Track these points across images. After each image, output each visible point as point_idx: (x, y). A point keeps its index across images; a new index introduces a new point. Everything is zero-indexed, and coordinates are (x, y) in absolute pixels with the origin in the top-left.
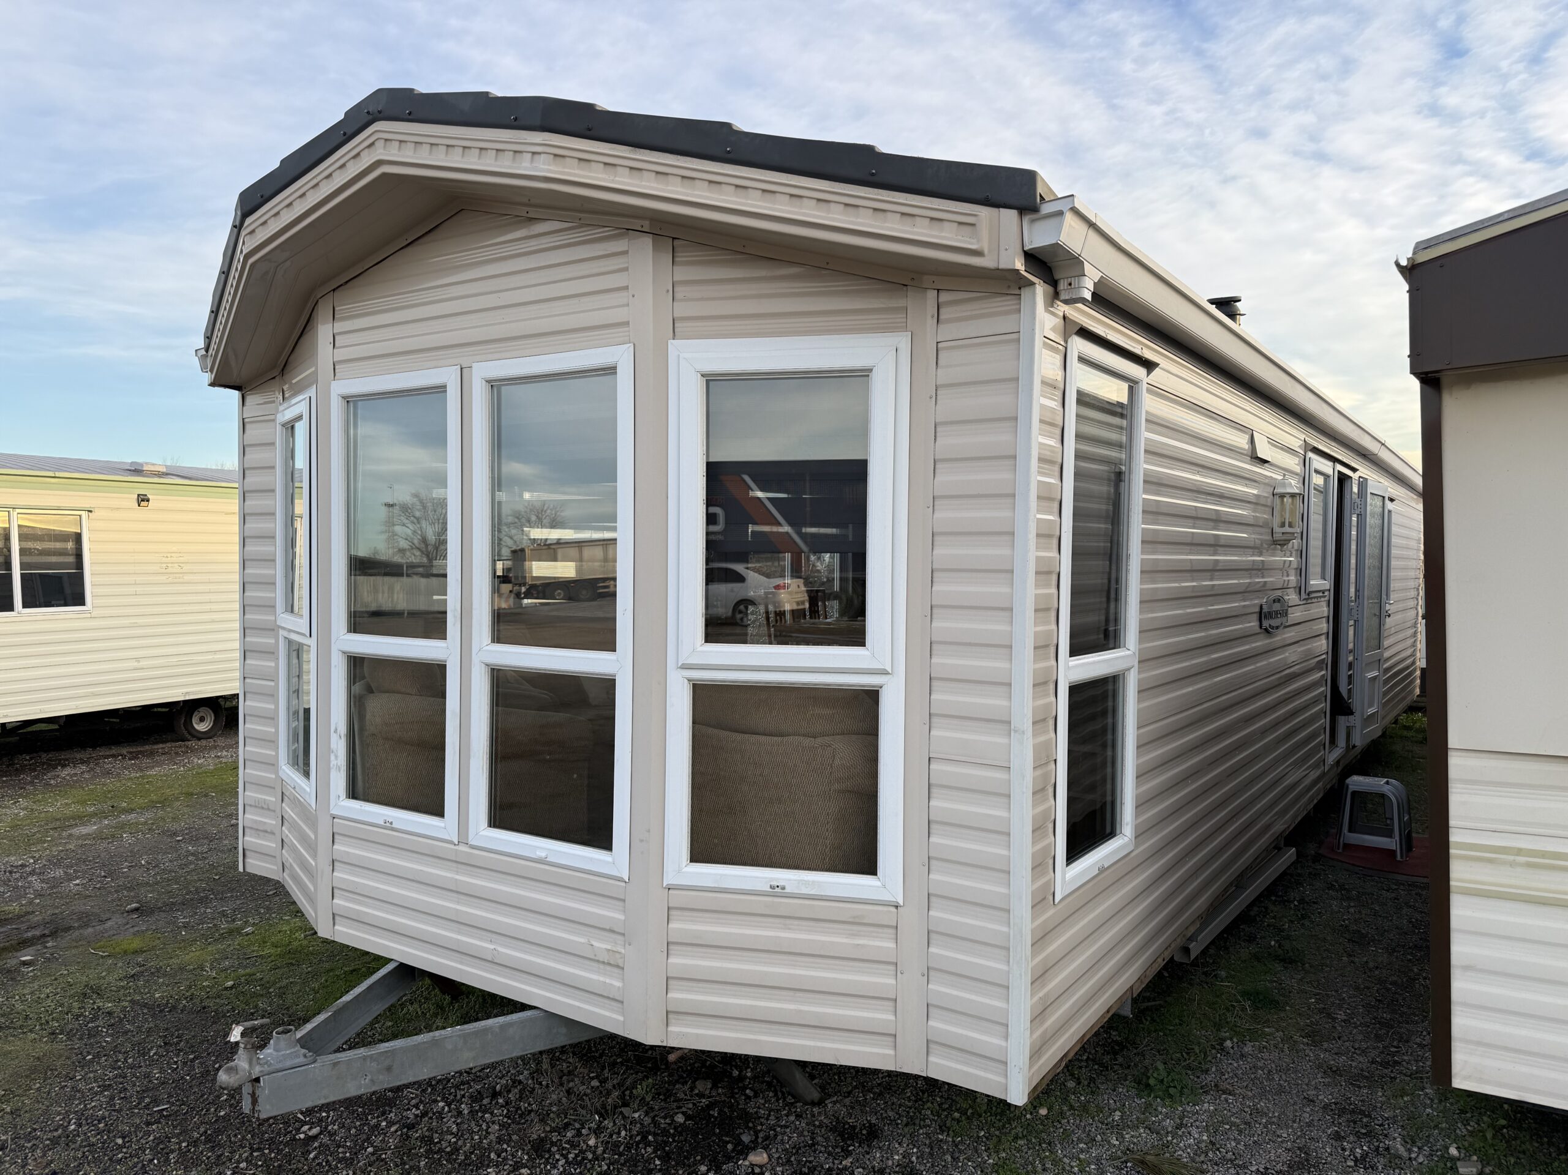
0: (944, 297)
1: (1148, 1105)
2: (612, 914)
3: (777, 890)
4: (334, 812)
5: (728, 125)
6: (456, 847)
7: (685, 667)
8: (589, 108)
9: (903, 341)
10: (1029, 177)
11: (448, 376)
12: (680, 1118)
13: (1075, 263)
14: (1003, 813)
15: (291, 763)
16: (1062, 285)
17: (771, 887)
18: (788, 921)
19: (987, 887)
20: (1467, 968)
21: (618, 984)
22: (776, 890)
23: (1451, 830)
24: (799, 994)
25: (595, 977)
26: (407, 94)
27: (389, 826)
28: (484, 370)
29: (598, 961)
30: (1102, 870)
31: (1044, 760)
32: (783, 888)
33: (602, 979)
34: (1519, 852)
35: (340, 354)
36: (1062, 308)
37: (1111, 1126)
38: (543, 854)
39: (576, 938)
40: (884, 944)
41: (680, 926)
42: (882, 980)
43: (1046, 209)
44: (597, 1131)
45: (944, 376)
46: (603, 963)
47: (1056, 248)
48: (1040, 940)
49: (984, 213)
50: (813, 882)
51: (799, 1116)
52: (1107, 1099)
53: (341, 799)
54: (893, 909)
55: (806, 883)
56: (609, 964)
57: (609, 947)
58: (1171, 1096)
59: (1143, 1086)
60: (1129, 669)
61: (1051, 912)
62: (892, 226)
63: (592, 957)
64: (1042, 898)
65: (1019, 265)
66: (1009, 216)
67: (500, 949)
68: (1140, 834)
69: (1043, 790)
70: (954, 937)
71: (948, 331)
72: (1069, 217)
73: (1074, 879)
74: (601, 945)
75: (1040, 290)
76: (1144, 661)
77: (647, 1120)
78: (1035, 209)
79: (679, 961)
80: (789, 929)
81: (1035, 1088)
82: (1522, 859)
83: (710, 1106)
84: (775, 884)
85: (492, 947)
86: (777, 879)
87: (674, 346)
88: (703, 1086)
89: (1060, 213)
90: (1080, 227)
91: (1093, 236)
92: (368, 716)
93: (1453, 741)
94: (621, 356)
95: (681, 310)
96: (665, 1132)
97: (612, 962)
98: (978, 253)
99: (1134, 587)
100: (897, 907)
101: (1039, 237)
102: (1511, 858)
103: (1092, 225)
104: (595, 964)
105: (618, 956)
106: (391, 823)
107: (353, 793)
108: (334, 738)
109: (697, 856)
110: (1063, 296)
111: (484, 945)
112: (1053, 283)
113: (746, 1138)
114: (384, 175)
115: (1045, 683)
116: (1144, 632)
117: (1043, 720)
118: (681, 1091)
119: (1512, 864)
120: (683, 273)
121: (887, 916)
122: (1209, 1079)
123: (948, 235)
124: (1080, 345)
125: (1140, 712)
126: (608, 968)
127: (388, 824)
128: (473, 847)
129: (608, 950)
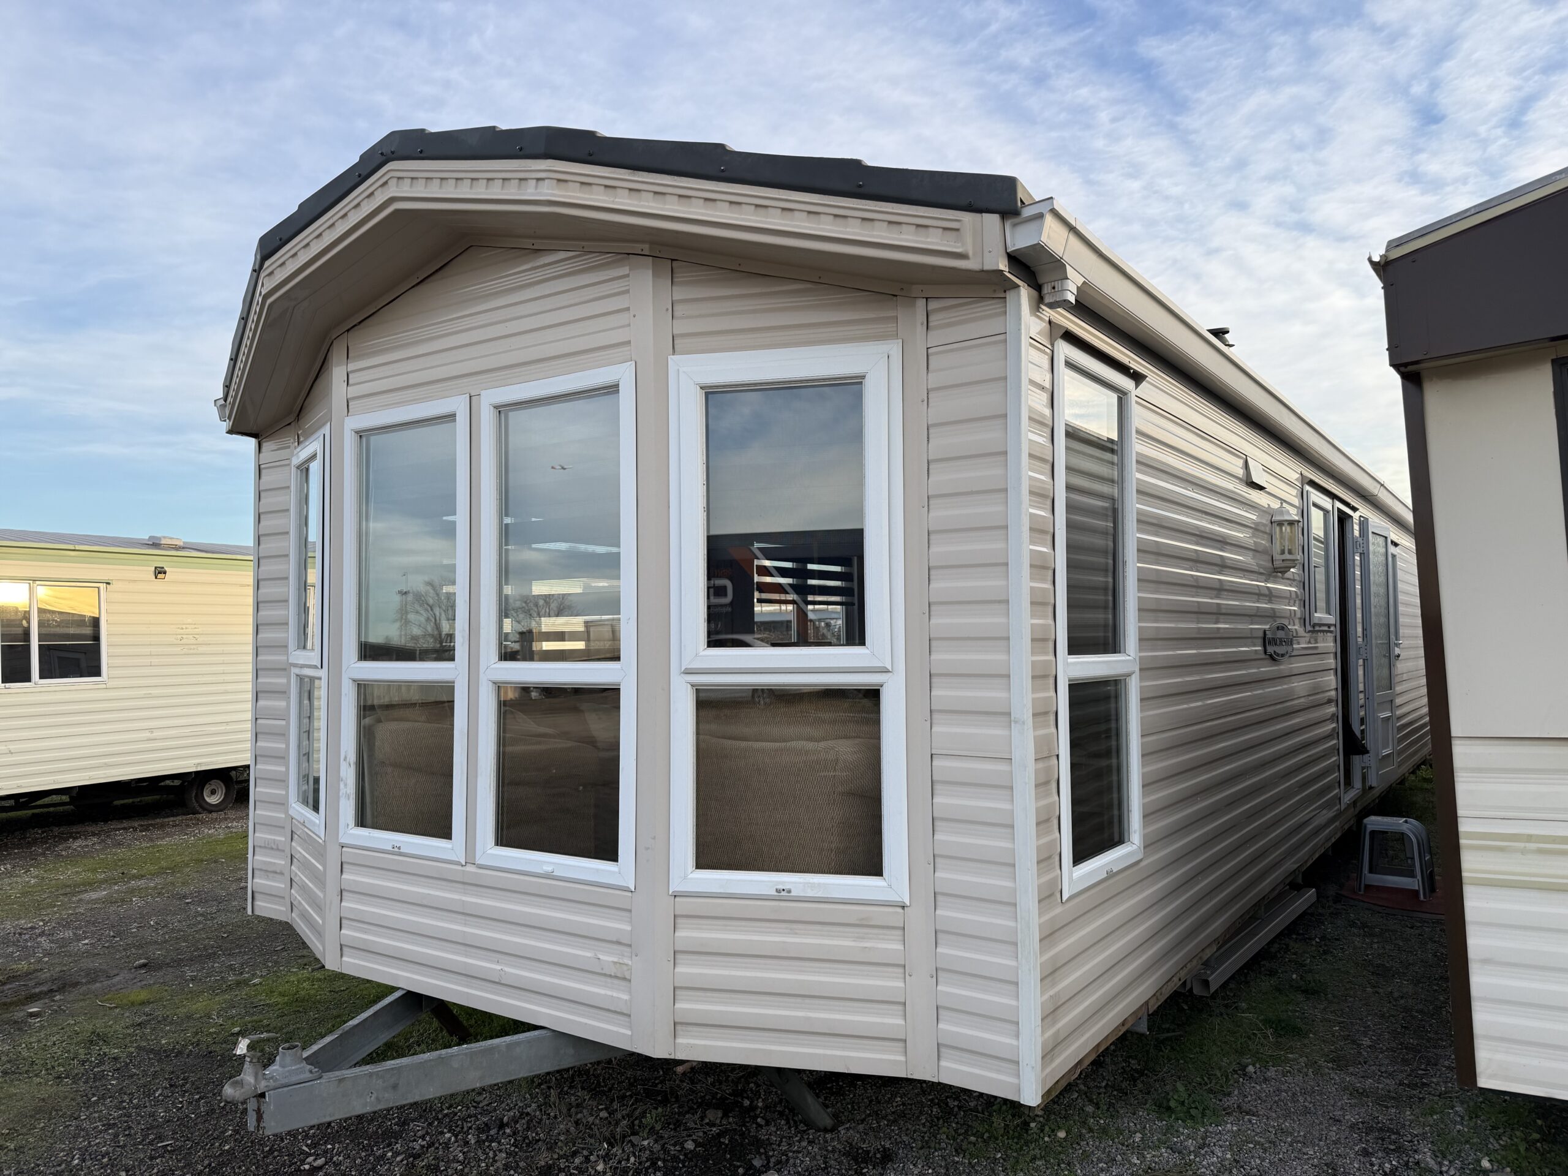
0: (933, 305)
1: (1169, 1129)
2: (619, 926)
3: (783, 893)
4: (342, 840)
5: (721, 146)
6: (464, 868)
7: (688, 672)
8: (589, 135)
9: (894, 348)
10: (1009, 184)
11: (458, 404)
12: (690, 1145)
13: (1058, 266)
14: (1006, 806)
15: (301, 800)
16: (1046, 289)
17: (778, 891)
18: (795, 926)
19: (993, 882)
20: (1486, 961)
21: (625, 997)
22: (782, 895)
23: (1459, 820)
24: (807, 1001)
25: (602, 991)
26: (419, 135)
27: (397, 851)
28: (493, 396)
29: (605, 975)
30: (1111, 875)
31: (1045, 754)
32: (789, 891)
33: (609, 993)
34: (1529, 838)
35: (353, 391)
36: (1048, 313)
37: (1132, 1147)
38: (549, 869)
39: (582, 953)
40: (891, 946)
41: (687, 934)
42: (889, 983)
43: (1027, 212)
44: (606, 1158)
45: (934, 380)
46: (610, 976)
47: (1039, 250)
48: (1049, 937)
49: (967, 219)
50: (819, 884)
51: (810, 1142)
52: (1127, 1122)
53: (350, 827)
54: (900, 910)
55: (812, 886)
56: (616, 977)
57: (616, 960)
58: (1192, 1117)
59: (1164, 1108)
60: (1129, 675)
61: (1059, 910)
62: (880, 234)
63: (598, 970)
64: (1049, 894)
65: (1003, 265)
66: (992, 221)
67: (507, 969)
68: (1149, 845)
69: (1046, 783)
70: (962, 936)
71: (936, 337)
72: (1049, 219)
73: (1081, 878)
74: (608, 958)
75: (1025, 294)
76: (1147, 669)
77: (657, 1147)
78: (1016, 213)
79: (687, 970)
80: (796, 934)
81: (1049, 1092)
82: (1533, 846)
83: (721, 1134)
84: (781, 887)
85: (499, 967)
86: (783, 883)
87: (673, 360)
88: (713, 1115)
89: (1040, 216)
90: (1061, 232)
91: (1073, 240)
92: (378, 743)
93: (1455, 731)
94: (622, 373)
95: (680, 327)
96: (675, 1158)
97: (619, 975)
98: (962, 256)
99: (1132, 596)
100: (903, 907)
101: (1021, 239)
102: (1521, 845)
103: (1072, 229)
104: (603, 979)
105: (625, 968)
106: (399, 848)
107: (361, 821)
108: (344, 766)
109: (702, 862)
110: (1047, 300)
111: (491, 967)
112: (1037, 287)
113: (757, 1163)
114: (397, 211)
115: (1045, 677)
116: (1145, 640)
117: (1044, 714)
118: (691, 1120)
119: (1523, 852)
120: (680, 293)
121: (894, 917)
122: (1231, 1101)
123: (934, 240)
124: (1064, 350)
125: (1143, 721)
126: (616, 981)
127: (396, 849)
128: (480, 867)
129: (615, 963)
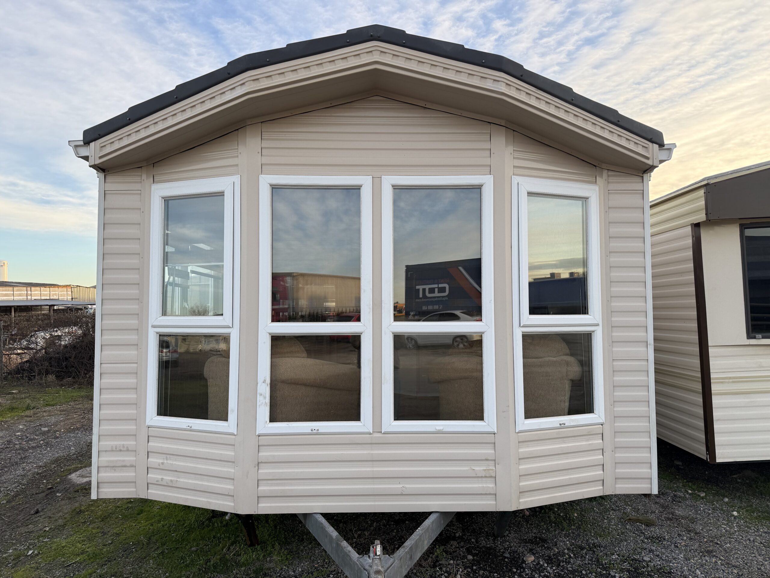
2: (487, 451)
3: (563, 425)
4: (260, 432)
6: (371, 435)
7: (521, 326)
10: (660, 134)
11: (362, 181)
12: (470, 557)
17: (560, 424)
18: (565, 439)
20: (718, 420)
21: (491, 486)
22: (562, 426)
23: (711, 374)
24: (570, 471)
25: (475, 486)
28: (391, 180)
29: (478, 477)
32: (564, 424)
33: (481, 485)
34: (730, 378)
38: (440, 429)
39: (463, 469)
41: (524, 450)
42: (597, 457)
44: (449, 573)
46: (482, 477)
50: (575, 419)
53: (267, 423)
55: (573, 420)
56: (486, 477)
57: (485, 468)
63: (475, 476)
67: (407, 486)
70: (626, 432)
74: (479, 468)
77: (460, 562)
79: (524, 467)
80: (565, 443)
82: (731, 380)
84: (561, 423)
85: (401, 486)
86: (562, 421)
87: (517, 179)
88: (454, 543)
93: (710, 344)
97: (488, 476)
98: (648, 158)
100: (602, 425)
102: (727, 380)
104: (476, 479)
105: (491, 471)
106: (318, 430)
109: (528, 416)
111: (396, 486)
113: (506, 555)
114: (376, 70)
119: (728, 382)
126: (484, 479)
127: (314, 431)
128: (385, 433)
129: (485, 470)
